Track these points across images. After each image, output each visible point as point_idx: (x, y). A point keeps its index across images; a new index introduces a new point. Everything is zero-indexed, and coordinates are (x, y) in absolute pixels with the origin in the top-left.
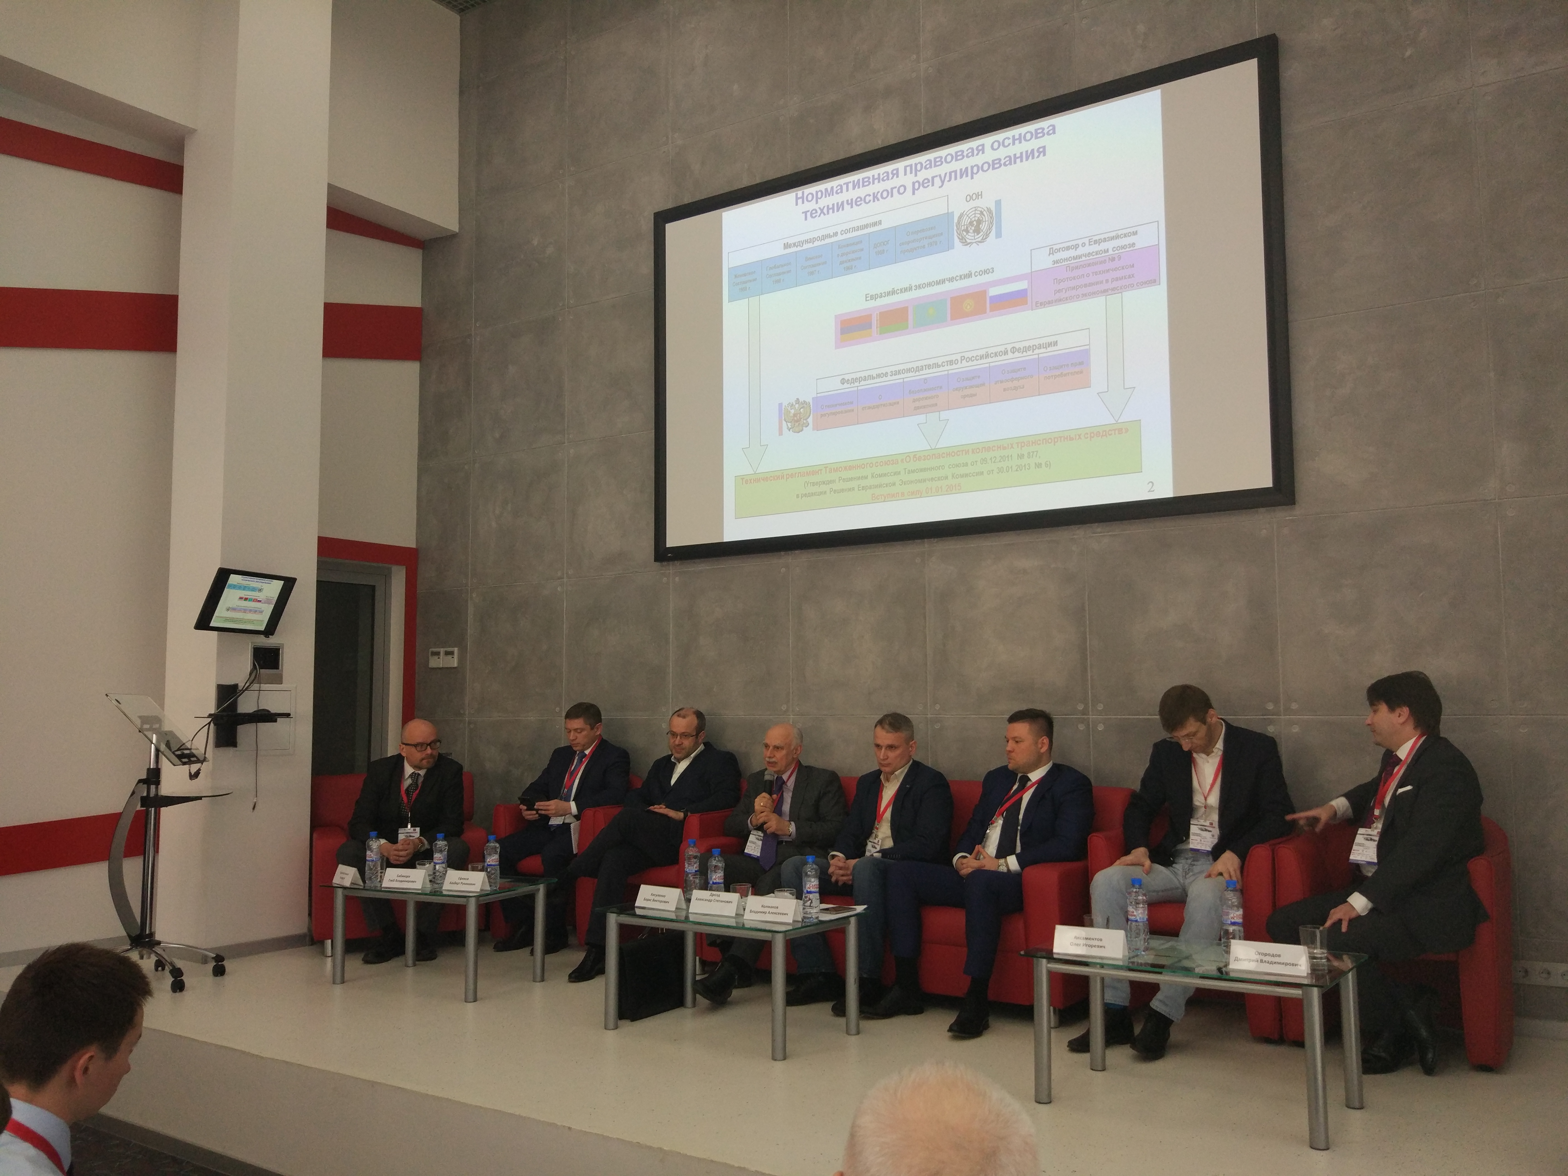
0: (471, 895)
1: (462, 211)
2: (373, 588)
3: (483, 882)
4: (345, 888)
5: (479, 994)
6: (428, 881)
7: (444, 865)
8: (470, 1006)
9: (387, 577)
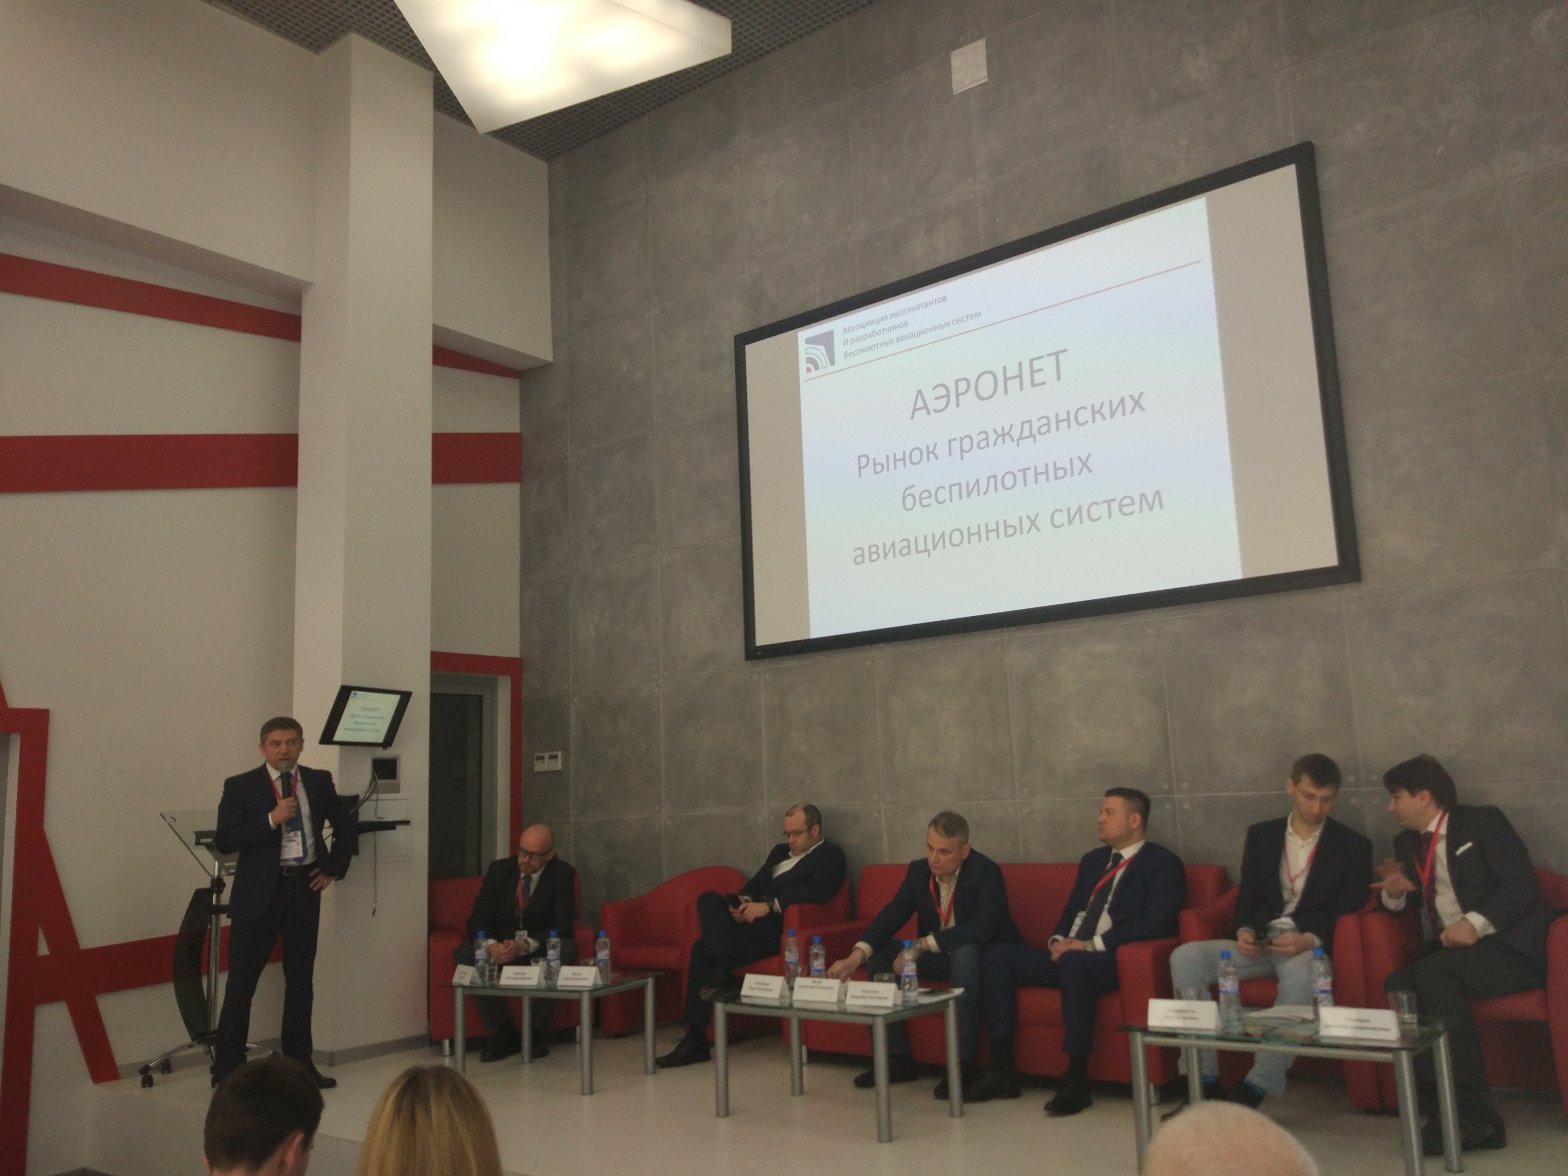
0: (583, 989)
1: (556, 344)
2: (481, 697)
3: (596, 977)
4: (464, 987)
5: (595, 1088)
6: (543, 978)
7: (558, 962)
8: (587, 1099)
9: (493, 687)
